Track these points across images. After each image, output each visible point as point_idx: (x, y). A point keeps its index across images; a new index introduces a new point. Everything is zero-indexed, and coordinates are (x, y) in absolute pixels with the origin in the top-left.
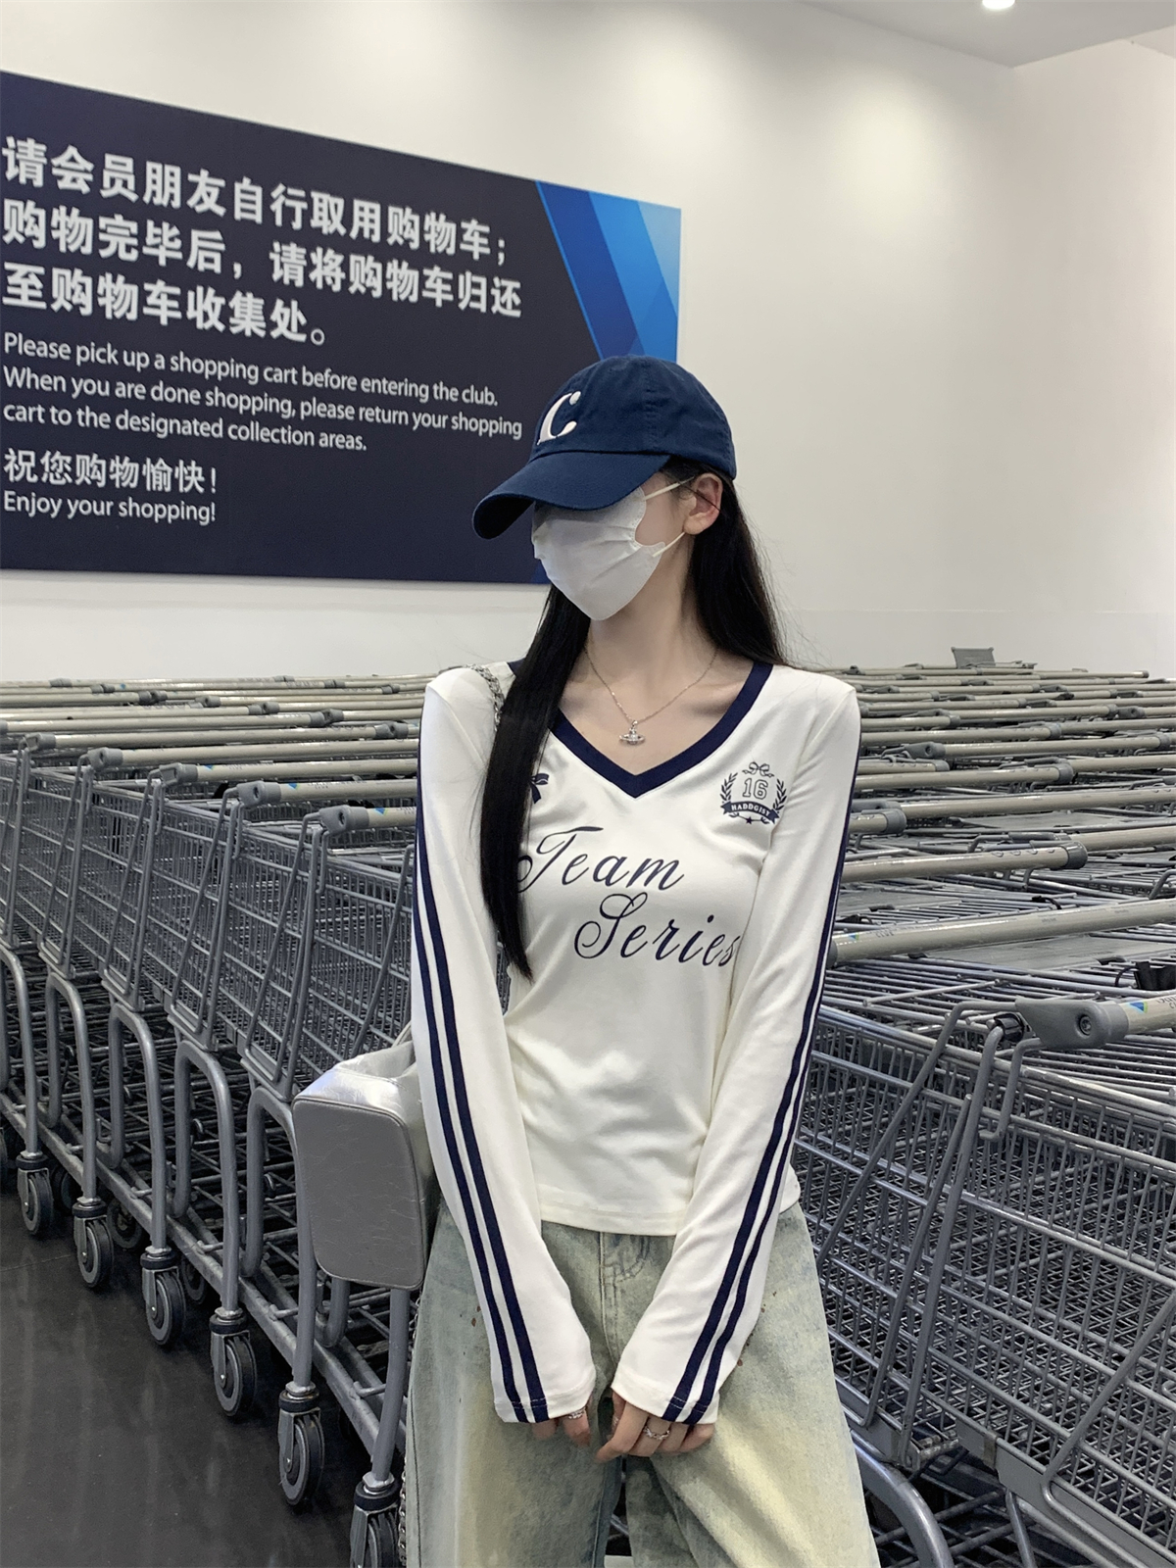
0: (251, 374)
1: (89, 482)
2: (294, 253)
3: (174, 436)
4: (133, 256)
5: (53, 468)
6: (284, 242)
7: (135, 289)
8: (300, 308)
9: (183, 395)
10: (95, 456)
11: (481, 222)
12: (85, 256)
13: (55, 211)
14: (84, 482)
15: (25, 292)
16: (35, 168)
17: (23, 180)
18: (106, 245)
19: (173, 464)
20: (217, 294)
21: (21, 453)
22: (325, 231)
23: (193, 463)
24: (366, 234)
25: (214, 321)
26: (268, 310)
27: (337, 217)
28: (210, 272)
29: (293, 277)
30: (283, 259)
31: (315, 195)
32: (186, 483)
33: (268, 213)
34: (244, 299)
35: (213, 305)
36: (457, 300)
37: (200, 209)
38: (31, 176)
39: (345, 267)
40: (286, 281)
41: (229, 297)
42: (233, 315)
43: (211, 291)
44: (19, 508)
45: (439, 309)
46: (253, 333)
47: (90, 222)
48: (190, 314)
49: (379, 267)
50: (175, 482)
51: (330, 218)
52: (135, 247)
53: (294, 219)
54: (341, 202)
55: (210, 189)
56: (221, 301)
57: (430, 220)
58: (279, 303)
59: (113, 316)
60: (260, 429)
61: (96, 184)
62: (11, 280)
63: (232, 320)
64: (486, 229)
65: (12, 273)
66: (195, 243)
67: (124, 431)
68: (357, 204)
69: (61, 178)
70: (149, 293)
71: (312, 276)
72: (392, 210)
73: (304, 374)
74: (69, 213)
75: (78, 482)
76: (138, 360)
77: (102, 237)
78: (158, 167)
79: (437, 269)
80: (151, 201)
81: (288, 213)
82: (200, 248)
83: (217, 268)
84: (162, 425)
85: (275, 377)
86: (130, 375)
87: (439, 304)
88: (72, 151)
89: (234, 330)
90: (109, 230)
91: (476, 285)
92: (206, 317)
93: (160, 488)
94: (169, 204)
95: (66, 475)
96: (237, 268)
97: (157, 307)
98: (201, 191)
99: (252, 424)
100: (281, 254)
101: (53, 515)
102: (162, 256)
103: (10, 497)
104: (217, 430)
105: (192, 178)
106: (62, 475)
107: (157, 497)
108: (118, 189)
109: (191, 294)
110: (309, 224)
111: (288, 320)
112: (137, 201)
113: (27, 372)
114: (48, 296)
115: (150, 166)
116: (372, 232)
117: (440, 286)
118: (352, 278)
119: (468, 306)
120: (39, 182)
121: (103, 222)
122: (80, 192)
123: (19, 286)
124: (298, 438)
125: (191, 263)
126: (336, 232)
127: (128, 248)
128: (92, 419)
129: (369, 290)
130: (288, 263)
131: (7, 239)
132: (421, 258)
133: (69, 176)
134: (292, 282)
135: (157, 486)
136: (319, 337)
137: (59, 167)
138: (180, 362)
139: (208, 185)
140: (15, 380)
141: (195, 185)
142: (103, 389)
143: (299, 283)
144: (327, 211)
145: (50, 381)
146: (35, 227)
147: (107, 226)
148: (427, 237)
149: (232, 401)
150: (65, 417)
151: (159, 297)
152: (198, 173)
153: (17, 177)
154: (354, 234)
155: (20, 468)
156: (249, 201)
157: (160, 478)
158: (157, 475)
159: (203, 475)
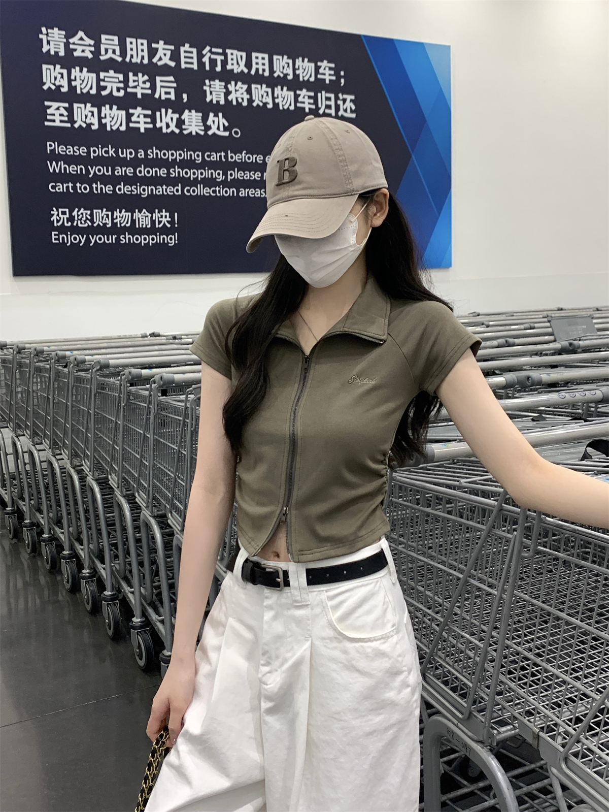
0: (197, 156)
1: (101, 225)
2: (218, 85)
3: (151, 196)
4: (122, 93)
5: (80, 218)
6: (212, 79)
7: (124, 113)
8: (224, 117)
9: (156, 172)
11: (329, 62)
12: (93, 95)
13: (73, 70)
14: (99, 224)
15: (57, 118)
16: (59, 45)
17: (52, 53)
18: (105, 88)
19: (152, 212)
20: (174, 112)
21: (60, 210)
22: (235, 71)
23: (164, 211)
24: (261, 72)
26: (205, 119)
27: (243, 63)
28: (168, 100)
29: (218, 99)
30: (212, 89)
31: (229, 51)
32: (160, 222)
33: (201, 64)
34: (190, 114)
35: (172, 119)
37: (160, 63)
38: (57, 50)
39: (249, 91)
40: (214, 102)
41: (181, 115)
42: (184, 124)
43: (170, 111)
44: (61, 241)
46: (196, 133)
47: (94, 75)
48: (158, 125)
49: (269, 90)
50: (153, 222)
51: (238, 63)
52: (122, 88)
53: (216, 66)
54: (244, 54)
55: (165, 52)
56: (176, 116)
57: (299, 62)
58: (211, 115)
59: (111, 129)
60: (204, 188)
61: (97, 52)
62: (49, 111)
63: (184, 127)
64: (333, 65)
65: (49, 107)
66: (158, 84)
67: (121, 195)
68: (254, 55)
69: (75, 50)
70: (133, 114)
71: (230, 98)
72: (275, 57)
73: (229, 155)
74: (81, 71)
75: (95, 225)
76: (128, 154)
77: (102, 84)
78: (134, 40)
79: (304, 90)
80: (130, 60)
81: (213, 62)
82: (162, 87)
83: (172, 97)
84: (144, 190)
85: (212, 157)
86: (124, 163)
88: (81, 34)
89: (185, 132)
90: (106, 79)
91: (328, 99)
92: (168, 126)
93: (144, 226)
94: (141, 61)
95: (88, 221)
96: (185, 96)
97: (139, 122)
98: (160, 53)
99: (199, 185)
100: (210, 86)
101: (81, 245)
102: (139, 92)
103: (55, 235)
104: (177, 191)
105: (154, 45)
106: (85, 221)
107: (143, 231)
108: (110, 55)
109: (158, 114)
110: (226, 67)
111: (217, 124)
112: (122, 61)
113: (61, 163)
114: (71, 120)
115: (128, 40)
116: (264, 70)
117: (307, 100)
118: (254, 98)
120: (62, 53)
121: (102, 75)
122: (87, 57)
123: (54, 115)
124: (226, 192)
125: (157, 96)
126: (242, 71)
127: (118, 90)
128: (101, 189)
129: (265, 104)
130: (215, 91)
131: (45, 87)
132: (294, 84)
133: (80, 48)
134: (218, 102)
135: (142, 225)
136: (237, 133)
137: (74, 44)
138: (153, 153)
139: (164, 49)
140: (54, 170)
141: (157, 49)
142: (108, 171)
143: (222, 102)
144: (236, 60)
145: (76, 169)
146: (62, 80)
147: (104, 77)
148: (297, 72)
149: (186, 173)
150: (85, 189)
151: (139, 116)
152: (158, 43)
153: (49, 50)
154: (253, 72)
155: (60, 218)
156: (189, 57)
157: (144, 220)
158: (142, 219)
159: (170, 217)
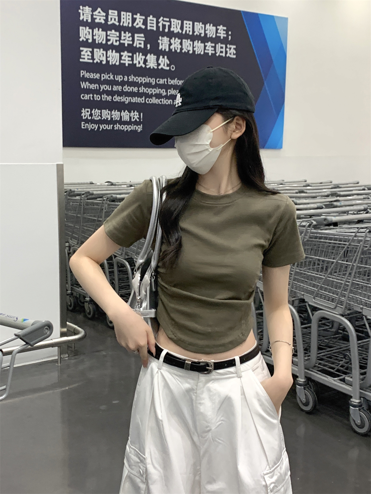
0: (153, 81)
1: (105, 119)
2: (166, 40)
3: (130, 103)
4: (118, 43)
5: (95, 114)
6: (163, 36)
7: (118, 54)
8: (168, 58)
9: (133, 89)
10: (107, 110)
11: (224, 26)
12: (104, 44)
13: (95, 30)
14: (104, 119)
15: (86, 57)
16: (88, 16)
17: (85, 20)
18: (109, 40)
19: (130, 112)
20: (142, 55)
21: (86, 110)
22: (175, 32)
23: (136, 111)
24: (188, 32)
25: (142, 64)
26: (158, 60)
27: (179, 27)
28: (140, 48)
29: (165, 48)
30: (162, 42)
31: (172, 20)
32: (134, 118)
33: (158, 27)
34: (151, 56)
35: (141, 59)
36: (216, 53)
37: (137, 27)
38: (87, 19)
39: (181, 44)
40: (163, 50)
41: (146, 56)
42: (147, 62)
43: (141, 54)
44: (86, 128)
45: (210, 56)
46: (153, 68)
47: (105, 33)
48: (135, 62)
49: (191, 43)
50: (130, 118)
51: (177, 27)
52: (118, 40)
53: (165, 28)
54: (180, 22)
55: (140, 20)
56: (144, 57)
57: (208, 26)
58: (161, 57)
59: (112, 64)
60: (156, 99)
61: (106, 20)
62: (82, 53)
63: (147, 64)
64: (225, 28)
65: (82, 51)
66: (136, 38)
67: (115, 102)
68: (185, 22)
69: (96, 19)
70: (122, 56)
71: (171, 47)
72: (196, 23)
73: (169, 80)
74: (98, 30)
75: (103, 119)
76: (119, 78)
77: (108, 38)
78: (125, 13)
79: (209, 43)
80: (123, 25)
81: (164, 26)
82: (137, 40)
83: (142, 46)
84: (126, 99)
85: (160, 82)
86: (117, 83)
87: (210, 54)
88: (99, 10)
89: (148, 67)
90: (111, 35)
91: (222, 48)
92: (139, 63)
93: (126, 120)
94: (128, 25)
95: (99, 117)
96: (149, 46)
97: (125, 60)
98: (137, 21)
99: (153, 98)
100: (162, 40)
101: (96, 130)
102: (126, 43)
103: (83, 124)
104: (143, 100)
105: (135, 16)
106: (98, 117)
107: (125, 123)
108: (113, 21)
109: (135, 55)
110: (170, 30)
111: (164, 62)
112: (118, 25)
113: (87, 83)
114: (93, 58)
115: (122, 13)
116: (189, 31)
117: (210, 49)
118: (183, 47)
119: (219, 55)
120: (90, 21)
121: (109, 32)
122: (101, 23)
123: (84, 55)
124: (167, 102)
125: (135, 45)
126: (178, 32)
127: (116, 41)
128: (106, 98)
129: (189, 51)
130: (164, 43)
131: (81, 40)
132: (204, 39)
133: (98, 18)
134: (165, 50)
135: (125, 119)
136: (173, 68)
137: (96, 15)
138: (132, 78)
139: (140, 18)
140: (84, 87)
141: (136, 19)
142: (109, 88)
143: (167, 50)
144: (176, 25)
145: (94, 86)
146: (89, 35)
147: (110, 34)
148: (207, 32)
149: (147, 90)
150: (98, 98)
153: (83, 19)
154: (184, 32)
155: (86, 114)
156: (152, 23)
157: (126, 117)
158: (125, 116)
159: (139, 115)
